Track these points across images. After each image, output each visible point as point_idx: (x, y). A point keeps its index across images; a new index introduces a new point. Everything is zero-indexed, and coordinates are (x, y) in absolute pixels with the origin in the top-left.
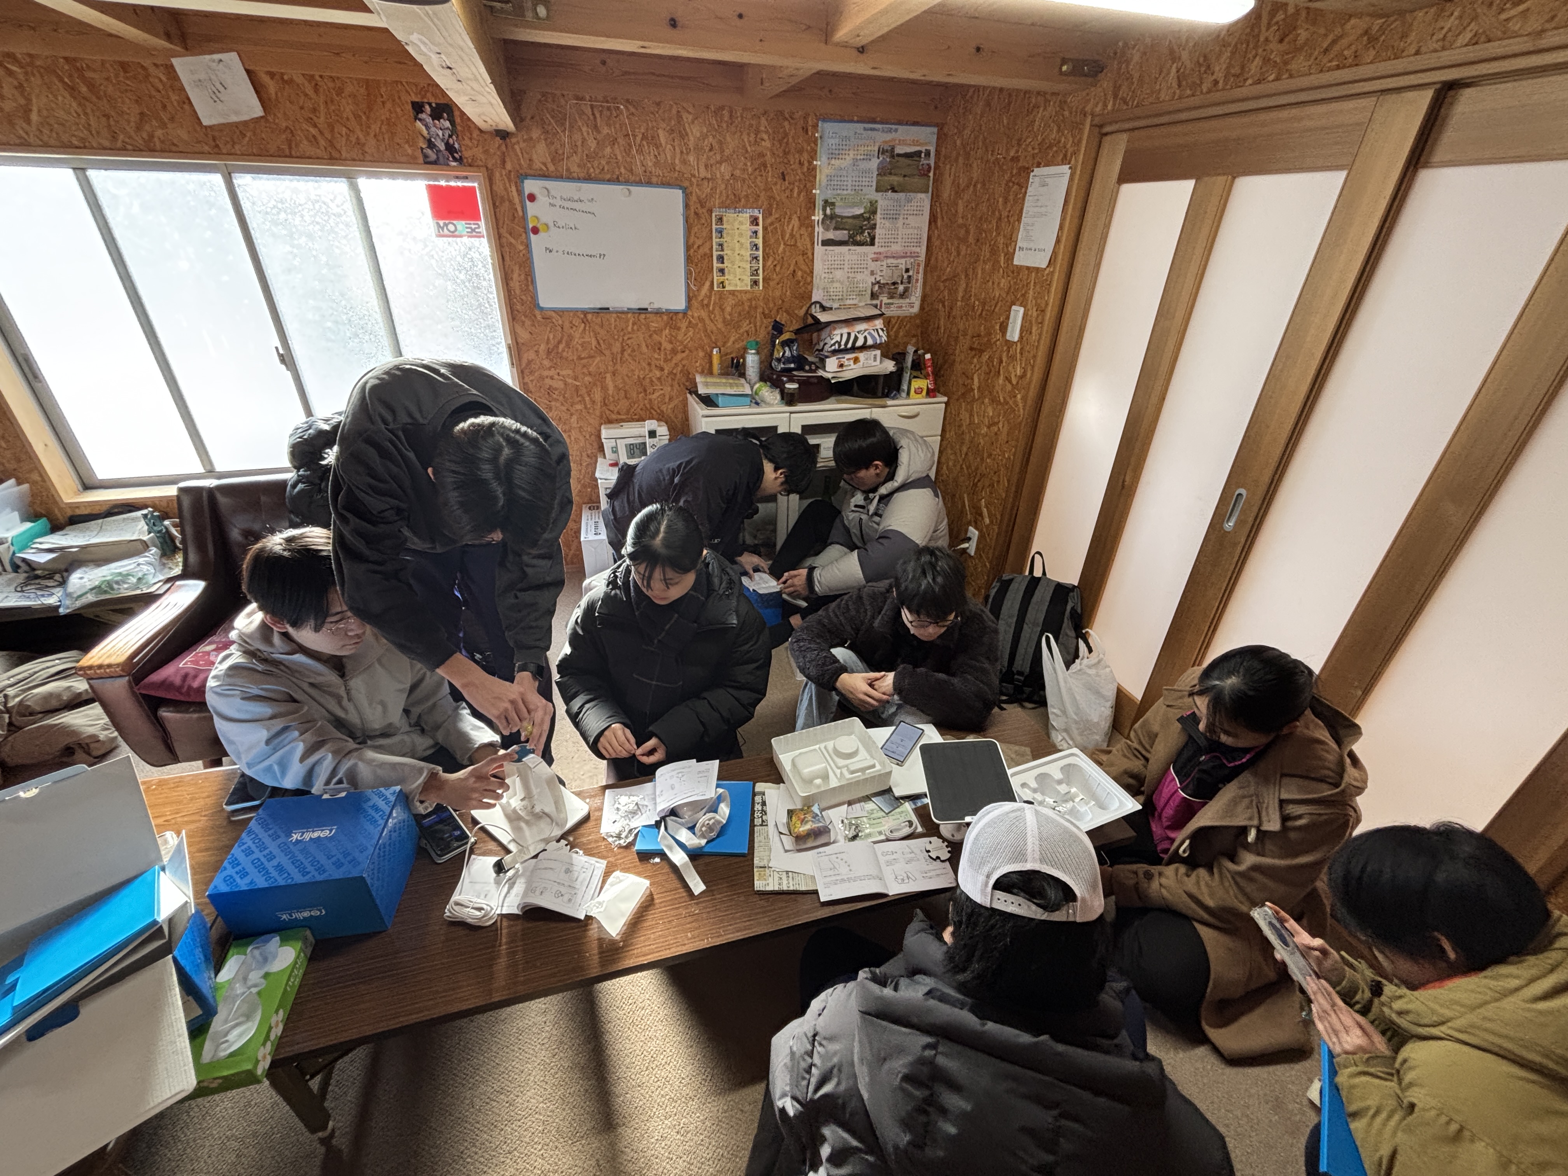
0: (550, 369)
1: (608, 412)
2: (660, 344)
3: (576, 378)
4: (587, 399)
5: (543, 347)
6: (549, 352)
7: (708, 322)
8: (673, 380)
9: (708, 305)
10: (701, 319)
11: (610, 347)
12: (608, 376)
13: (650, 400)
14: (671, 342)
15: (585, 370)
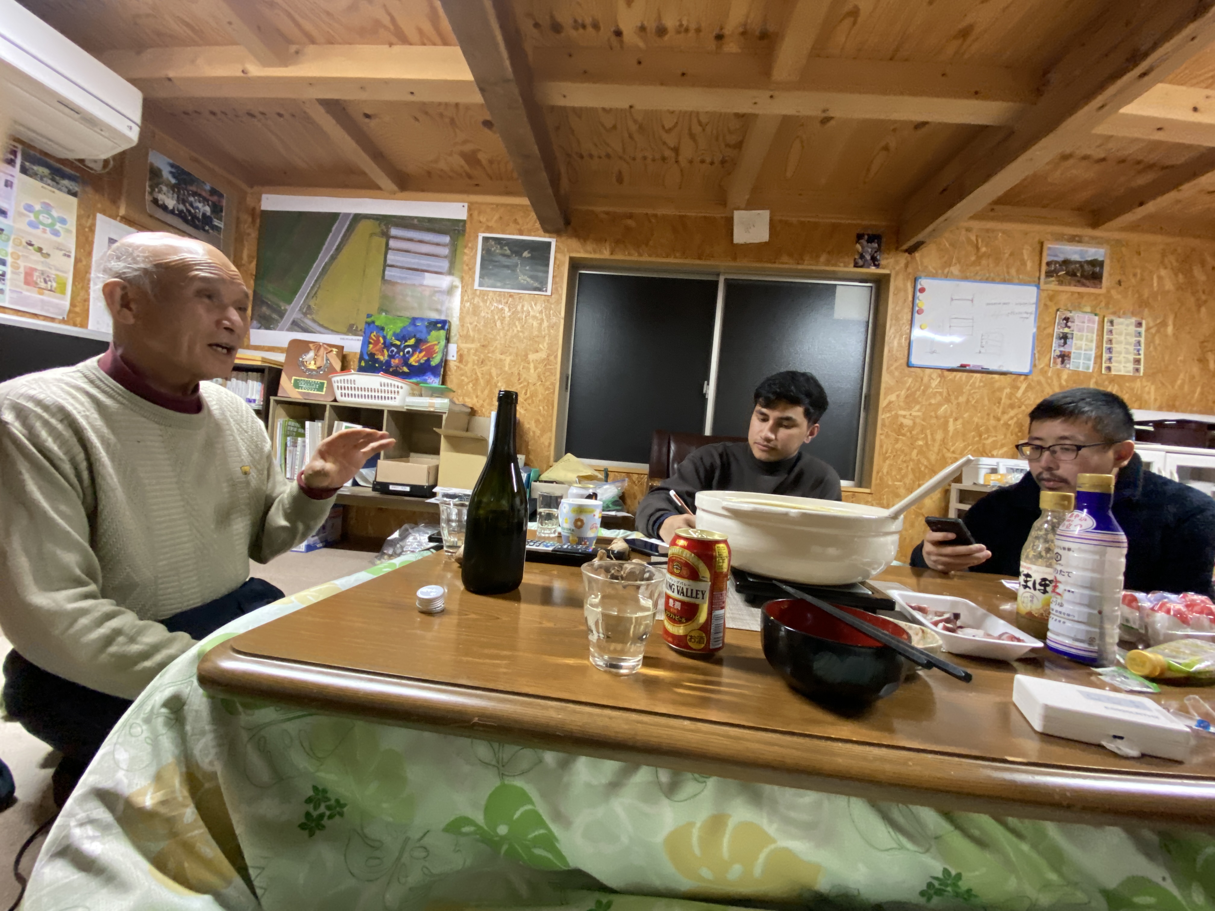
0: (904, 409)
1: (945, 450)
2: (1001, 399)
3: (924, 420)
4: (929, 437)
5: (903, 393)
6: (907, 397)
7: (1045, 385)
8: (1007, 429)
9: (1046, 372)
10: (1039, 383)
11: (957, 398)
12: (951, 420)
13: (984, 444)
14: (1010, 399)
15: (933, 414)
